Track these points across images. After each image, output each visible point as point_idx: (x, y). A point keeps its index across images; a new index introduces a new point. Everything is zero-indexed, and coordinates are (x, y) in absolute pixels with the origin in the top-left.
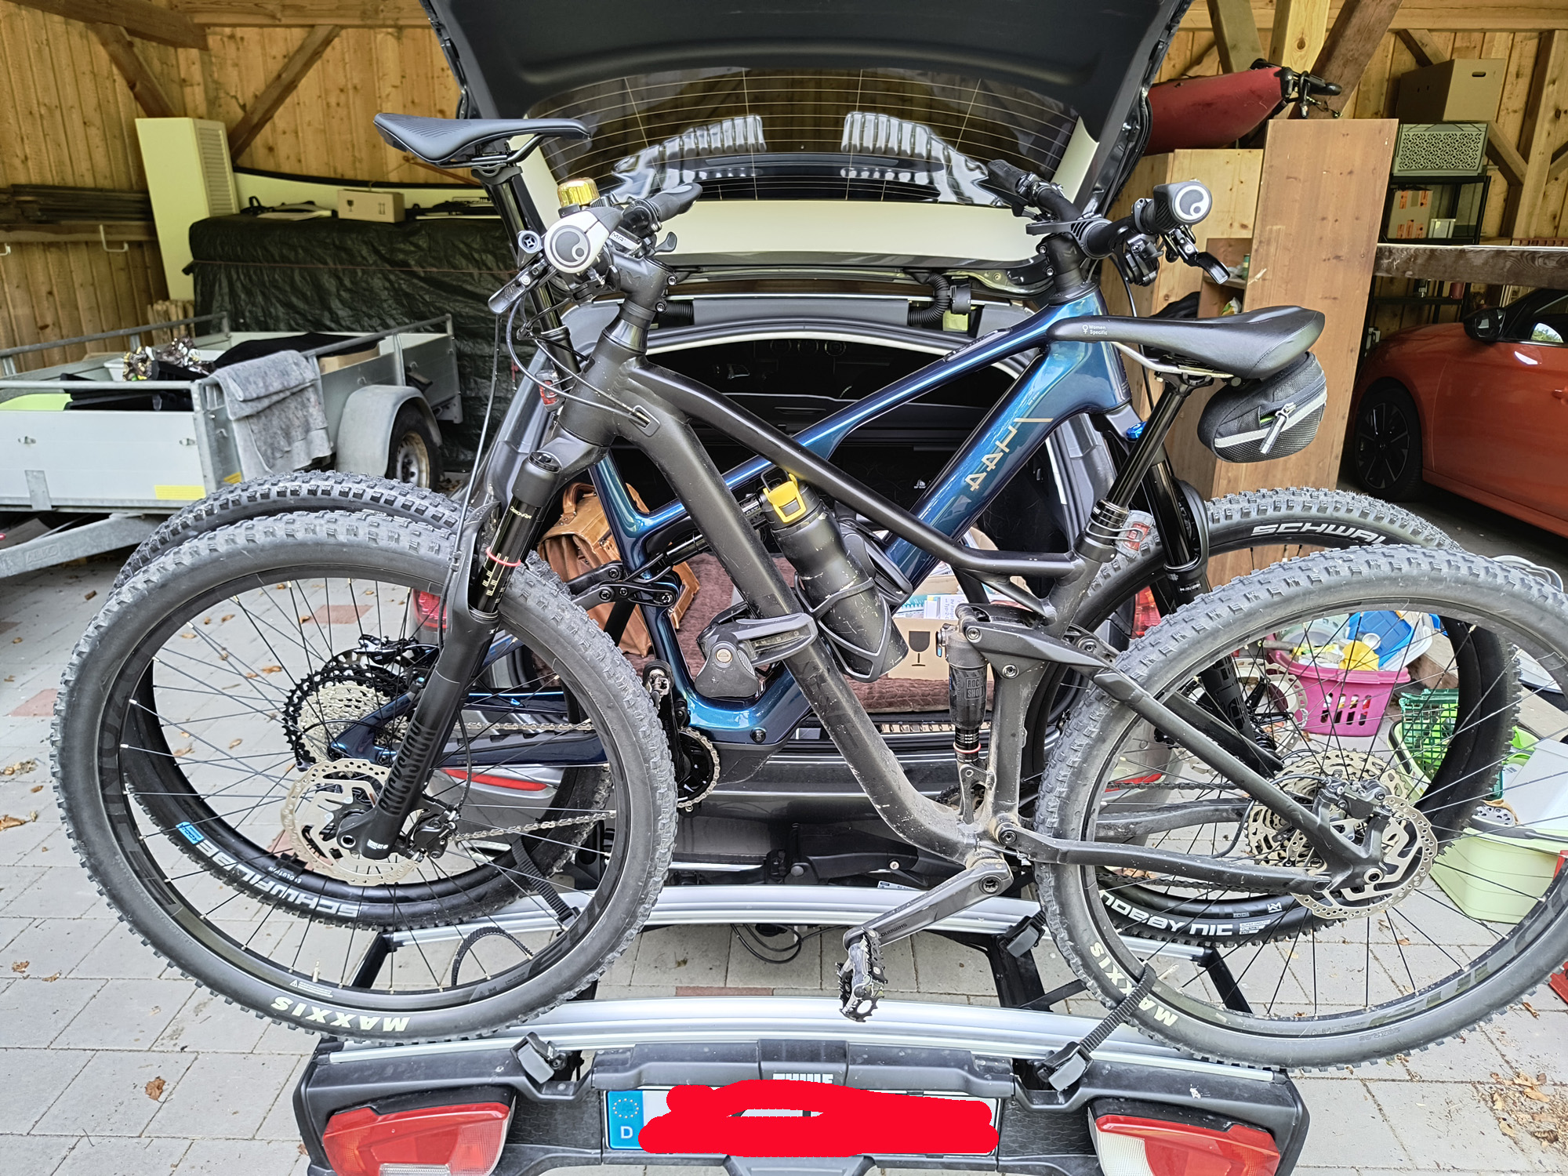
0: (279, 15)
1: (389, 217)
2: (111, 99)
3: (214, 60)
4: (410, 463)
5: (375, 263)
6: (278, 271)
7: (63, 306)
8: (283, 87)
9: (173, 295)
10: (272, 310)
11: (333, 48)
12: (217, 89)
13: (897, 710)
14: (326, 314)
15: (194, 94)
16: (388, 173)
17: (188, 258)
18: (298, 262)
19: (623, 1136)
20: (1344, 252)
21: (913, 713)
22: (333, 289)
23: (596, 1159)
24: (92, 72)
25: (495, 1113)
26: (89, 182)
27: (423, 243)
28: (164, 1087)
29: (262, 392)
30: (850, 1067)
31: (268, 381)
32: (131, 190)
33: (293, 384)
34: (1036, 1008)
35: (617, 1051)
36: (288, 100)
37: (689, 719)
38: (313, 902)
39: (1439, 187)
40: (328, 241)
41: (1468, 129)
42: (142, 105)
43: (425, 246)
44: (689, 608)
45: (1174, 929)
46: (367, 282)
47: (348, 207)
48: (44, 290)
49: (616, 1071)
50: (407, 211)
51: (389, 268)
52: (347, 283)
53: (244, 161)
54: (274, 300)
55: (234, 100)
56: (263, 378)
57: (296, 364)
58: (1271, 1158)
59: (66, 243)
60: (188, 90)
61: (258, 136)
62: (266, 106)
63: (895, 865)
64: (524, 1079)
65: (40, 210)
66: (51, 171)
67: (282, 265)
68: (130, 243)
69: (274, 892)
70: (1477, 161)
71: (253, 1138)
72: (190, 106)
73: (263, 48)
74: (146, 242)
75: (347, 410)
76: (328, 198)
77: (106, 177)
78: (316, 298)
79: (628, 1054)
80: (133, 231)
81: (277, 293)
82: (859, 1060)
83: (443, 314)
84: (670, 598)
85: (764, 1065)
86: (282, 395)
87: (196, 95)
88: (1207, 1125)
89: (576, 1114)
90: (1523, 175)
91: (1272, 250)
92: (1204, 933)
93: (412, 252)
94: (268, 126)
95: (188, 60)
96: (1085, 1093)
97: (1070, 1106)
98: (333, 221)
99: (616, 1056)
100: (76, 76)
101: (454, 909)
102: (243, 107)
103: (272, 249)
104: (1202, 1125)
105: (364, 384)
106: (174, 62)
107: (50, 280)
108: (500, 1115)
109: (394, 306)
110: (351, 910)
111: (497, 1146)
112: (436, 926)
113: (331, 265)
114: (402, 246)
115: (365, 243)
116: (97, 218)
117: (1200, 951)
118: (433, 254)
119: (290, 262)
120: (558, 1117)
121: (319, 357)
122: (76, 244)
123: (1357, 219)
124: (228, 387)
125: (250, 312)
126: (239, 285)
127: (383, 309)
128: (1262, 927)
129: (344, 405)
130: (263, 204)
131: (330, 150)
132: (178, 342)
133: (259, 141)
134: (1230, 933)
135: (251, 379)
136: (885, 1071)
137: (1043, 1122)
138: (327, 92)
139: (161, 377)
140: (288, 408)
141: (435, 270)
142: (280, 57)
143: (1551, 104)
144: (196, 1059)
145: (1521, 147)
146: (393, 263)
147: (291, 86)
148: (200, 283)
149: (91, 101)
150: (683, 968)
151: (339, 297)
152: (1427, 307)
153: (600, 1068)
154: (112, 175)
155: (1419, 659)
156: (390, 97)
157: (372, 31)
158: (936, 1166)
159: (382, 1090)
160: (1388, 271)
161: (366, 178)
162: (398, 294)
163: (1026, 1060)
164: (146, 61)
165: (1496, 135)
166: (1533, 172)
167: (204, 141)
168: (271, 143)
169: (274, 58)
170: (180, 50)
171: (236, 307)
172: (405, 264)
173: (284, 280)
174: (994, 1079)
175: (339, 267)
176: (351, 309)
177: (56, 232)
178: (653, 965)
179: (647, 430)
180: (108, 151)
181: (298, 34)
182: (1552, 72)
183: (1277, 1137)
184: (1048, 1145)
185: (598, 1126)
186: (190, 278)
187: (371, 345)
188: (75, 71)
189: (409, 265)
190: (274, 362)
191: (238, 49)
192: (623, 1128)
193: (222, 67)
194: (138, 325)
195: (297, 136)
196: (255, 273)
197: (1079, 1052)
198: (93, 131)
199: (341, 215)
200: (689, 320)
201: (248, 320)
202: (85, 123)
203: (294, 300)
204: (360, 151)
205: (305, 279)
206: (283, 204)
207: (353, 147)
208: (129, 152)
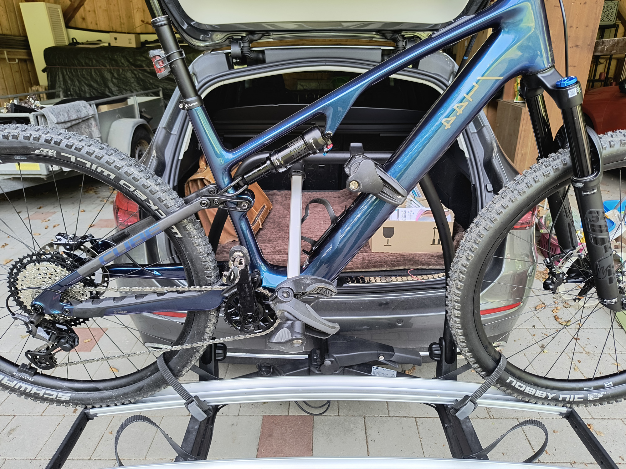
1: (133, 45)
5: (128, 66)
6: (84, 70)
9: (41, 84)
10: (83, 88)
13: (378, 269)
14: (107, 89)
16: (135, 28)
17: (44, 65)
18: (93, 66)
20: (580, 43)
21: (386, 271)
22: (110, 78)
29: (67, 119)
31: (70, 114)
32: (20, 36)
33: (83, 116)
37: (261, 282)
38: (42, 392)
40: (106, 56)
41: (610, 3)
44: (267, 218)
45: (550, 398)
46: (124, 75)
47: (115, 41)
50: (142, 42)
51: (134, 68)
52: (116, 75)
53: (71, 23)
54: (83, 83)
56: (67, 113)
57: (84, 107)
61: (78, 13)
63: (381, 358)
67: (86, 67)
68: (19, 59)
69: (17, 387)
70: (613, 18)
75: (111, 129)
76: (106, 39)
77: (7, 30)
78: (102, 82)
80: (21, 54)
81: (84, 80)
83: (158, 88)
84: (247, 205)
86: (77, 121)
92: (567, 400)
93: (144, 61)
94: (82, 8)
98: (111, 49)
101: (125, 395)
102: (70, 0)
103: (81, 60)
105: (119, 118)
109: (137, 85)
110: (65, 396)
112: (116, 405)
113: (108, 67)
114: (139, 58)
115: (123, 57)
116: (3, 48)
117: (564, 410)
119: (90, 66)
121: (97, 105)
123: (587, 26)
124: (49, 117)
125: (73, 89)
126: (67, 76)
127: (132, 87)
128: (601, 396)
129: (110, 127)
130: (78, 41)
131: (110, 19)
132: (29, 98)
133: (78, 15)
134: (582, 400)
135: (61, 113)
139: (16, 111)
140: (82, 128)
146: (136, 66)
148: (50, 76)
151: (112, 81)
154: (10, 29)
160: (601, 52)
161: (125, 31)
162: (138, 80)
165: (621, 7)
167: (51, 14)
168: (83, 16)
171: (66, 87)
172: (141, 66)
173: (87, 74)
175: (112, 68)
176: (118, 87)
180: (8, 18)
186: (45, 74)
187: (124, 100)
189: (143, 67)
190: (73, 105)
195: (95, 13)
196: (74, 71)
199: (112, 45)
200: (263, 61)
201: (72, 93)
203: (92, 83)
204: (123, 19)
205: (97, 74)
206: (87, 41)
207: (120, 17)
208: (18, 18)
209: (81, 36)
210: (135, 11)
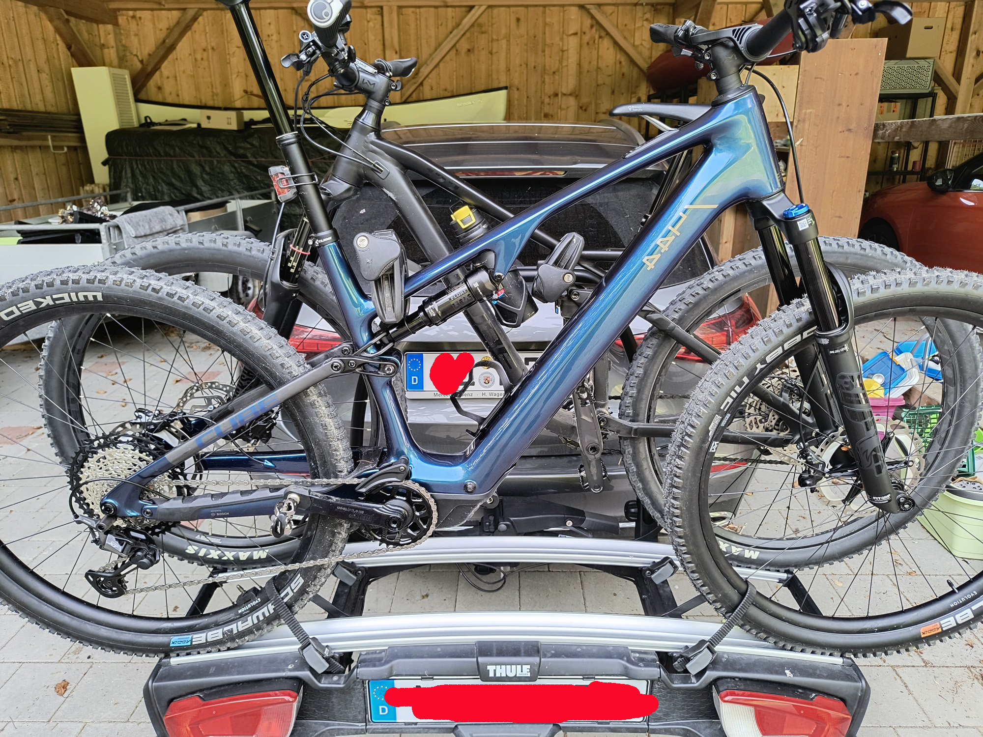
0: (163, 3)
1: (234, 126)
2: (56, 56)
3: (122, 31)
4: (247, 281)
5: (225, 156)
6: (163, 162)
7: (24, 187)
8: (167, 48)
9: (97, 180)
10: (160, 187)
11: (199, 23)
12: (124, 50)
14: (194, 189)
15: (110, 54)
16: (234, 101)
17: (105, 155)
18: (175, 156)
19: (381, 713)
20: (853, 126)
22: (199, 174)
23: (362, 729)
24: (43, 38)
25: (287, 698)
26: (41, 108)
27: (256, 142)
28: (68, 687)
29: (148, 232)
30: (542, 659)
31: (152, 225)
32: (69, 114)
33: (168, 227)
34: (672, 616)
35: (375, 652)
36: (170, 57)
37: (410, 473)
39: (905, 101)
40: (195, 142)
41: (922, 63)
42: (76, 60)
43: (257, 144)
46: (220, 168)
47: (207, 121)
48: (12, 177)
49: (374, 666)
50: (246, 123)
51: (234, 159)
52: (207, 169)
53: (142, 96)
54: (160, 181)
55: (135, 57)
56: (149, 223)
57: (171, 215)
58: (844, 720)
59: (26, 147)
60: (106, 51)
61: (152, 80)
62: (156, 61)
63: (569, 523)
64: (308, 673)
65: (9, 125)
66: (16, 101)
67: (165, 158)
68: (68, 147)
70: (928, 83)
71: (128, 721)
72: (107, 60)
73: (154, 24)
74: (80, 147)
76: (194, 117)
77: (52, 106)
78: (187, 179)
79: (383, 653)
80: (71, 140)
81: (163, 177)
82: (549, 655)
83: (269, 187)
85: (481, 659)
87: (111, 54)
88: (799, 696)
89: (347, 697)
90: (957, 92)
91: (807, 125)
93: (249, 148)
94: (158, 73)
95: (105, 33)
96: (711, 675)
97: (702, 683)
98: (199, 130)
99: (374, 656)
100: (32, 41)
102: (142, 62)
103: (159, 148)
104: (795, 696)
105: (217, 230)
106: (96, 33)
107: (16, 170)
108: (291, 700)
109: (237, 183)
111: (290, 722)
113: (197, 158)
114: (242, 145)
115: (219, 143)
116: (46, 131)
117: (784, 576)
118: (263, 150)
119: (170, 156)
120: (334, 700)
121: (187, 212)
122: (33, 147)
123: (861, 104)
124: (125, 228)
125: (145, 189)
126: (138, 172)
127: (230, 185)
130: (154, 120)
131: (197, 89)
132: (94, 203)
133: (152, 83)
135: (141, 223)
136: (567, 662)
137: (680, 697)
138: (195, 51)
139: (81, 221)
141: (263, 159)
142: (164, 30)
143: (974, 47)
144: (91, 667)
145: (955, 75)
146: (237, 156)
147: (172, 48)
148: (113, 171)
149: (42, 57)
150: (426, 599)
151: (202, 178)
152: (898, 176)
153: (363, 664)
154: (56, 104)
155: (910, 390)
156: (236, 54)
157: (223, 12)
158: (604, 730)
159: (207, 683)
160: (882, 138)
161: (220, 105)
162: (240, 176)
163: (666, 653)
164: (79, 32)
165: (939, 67)
166: (963, 90)
167: (116, 82)
168: (159, 84)
169: (161, 30)
170: (101, 26)
171: (136, 186)
172: (245, 156)
173: (167, 168)
174: (646, 666)
175: (202, 159)
176: (210, 186)
177: (19, 140)
178: (405, 599)
179: (382, 175)
180: (54, 89)
181: (176, 14)
182: (974, 27)
183: (848, 704)
184: (684, 713)
185: (363, 706)
186: (106, 168)
187: (222, 205)
188: (31, 38)
189: (247, 157)
190: (156, 213)
191: (138, 25)
192: (380, 707)
193: (128, 36)
194: (74, 195)
195: (176, 80)
196: (148, 163)
197: (708, 647)
198: (44, 76)
199: (203, 126)
201: (144, 194)
202: (38, 71)
203: (174, 181)
204: (216, 88)
205: (180, 167)
206: (166, 121)
207: (212, 86)
208: (67, 89)
209: (157, 114)
210: (234, 76)
